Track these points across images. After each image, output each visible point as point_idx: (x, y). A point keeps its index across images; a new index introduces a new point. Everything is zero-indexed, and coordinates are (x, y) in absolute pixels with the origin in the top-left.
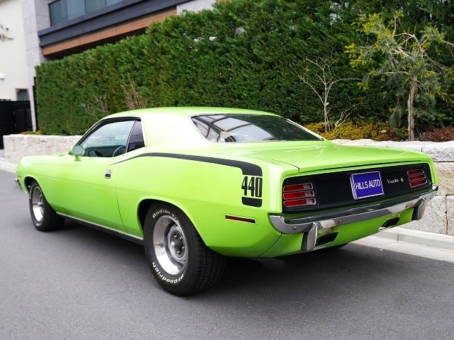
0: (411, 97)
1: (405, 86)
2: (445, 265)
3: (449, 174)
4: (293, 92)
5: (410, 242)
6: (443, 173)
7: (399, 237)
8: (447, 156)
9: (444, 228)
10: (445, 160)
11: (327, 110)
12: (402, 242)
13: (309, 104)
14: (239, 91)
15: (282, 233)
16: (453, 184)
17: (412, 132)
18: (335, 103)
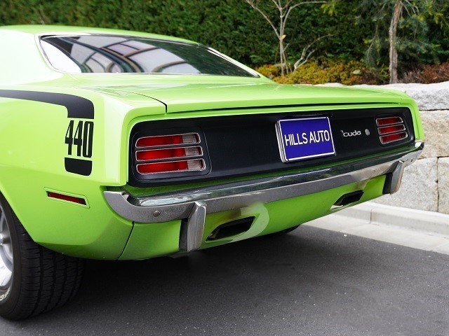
0: (394, 22)
1: (386, 7)
2: (434, 259)
3: (442, 126)
4: (241, 24)
5: (388, 224)
6: (434, 126)
7: (372, 217)
8: (441, 101)
9: (434, 203)
10: (437, 107)
11: (284, 46)
12: (377, 223)
13: (263, 39)
14: (174, 26)
15: (133, 223)
16: (447, 141)
17: (395, 72)
18: (296, 37)
